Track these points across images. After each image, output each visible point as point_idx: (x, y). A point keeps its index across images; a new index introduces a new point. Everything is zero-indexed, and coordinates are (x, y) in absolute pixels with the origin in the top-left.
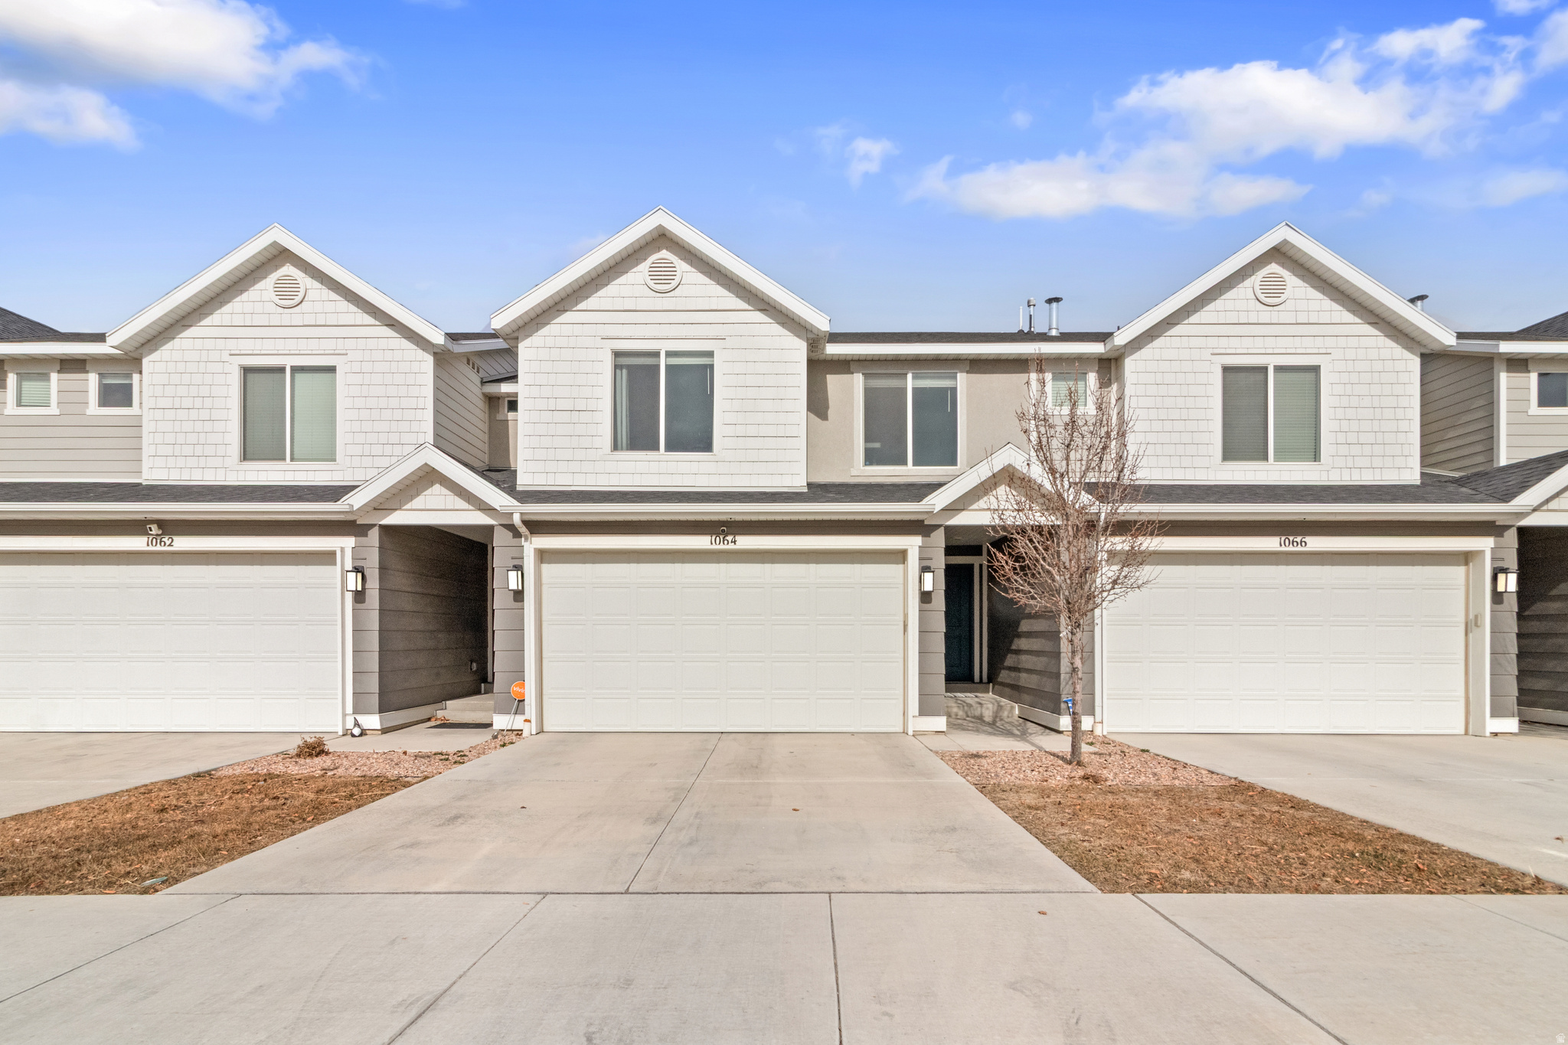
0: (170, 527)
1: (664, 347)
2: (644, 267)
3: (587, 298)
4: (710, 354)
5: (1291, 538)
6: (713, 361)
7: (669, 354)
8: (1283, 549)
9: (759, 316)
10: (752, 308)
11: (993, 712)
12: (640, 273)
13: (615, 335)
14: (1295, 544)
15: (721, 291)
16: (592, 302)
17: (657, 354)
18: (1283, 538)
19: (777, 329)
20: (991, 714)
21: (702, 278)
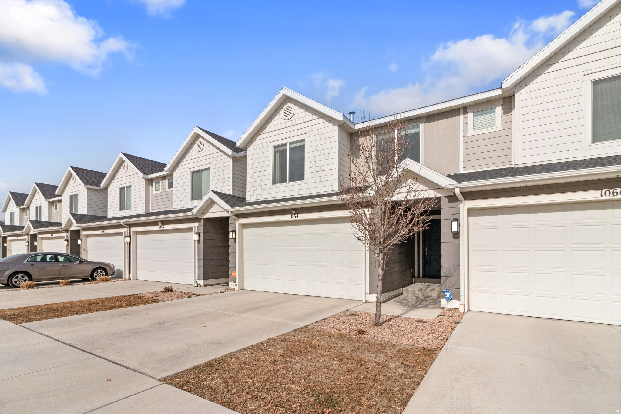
0: (164, 222)
1: (288, 141)
2: (282, 112)
3: (266, 128)
4: (303, 140)
5: (611, 190)
6: (304, 143)
7: (290, 143)
8: (604, 198)
9: (321, 120)
10: (318, 118)
11: (437, 295)
12: (281, 115)
13: (275, 140)
14: (615, 194)
15: (308, 113)
16: (267, 130)
17: (286, 145)
18: (604, 191)
19: (327, 124)
20: (436, 295)
21: (301, 110)
